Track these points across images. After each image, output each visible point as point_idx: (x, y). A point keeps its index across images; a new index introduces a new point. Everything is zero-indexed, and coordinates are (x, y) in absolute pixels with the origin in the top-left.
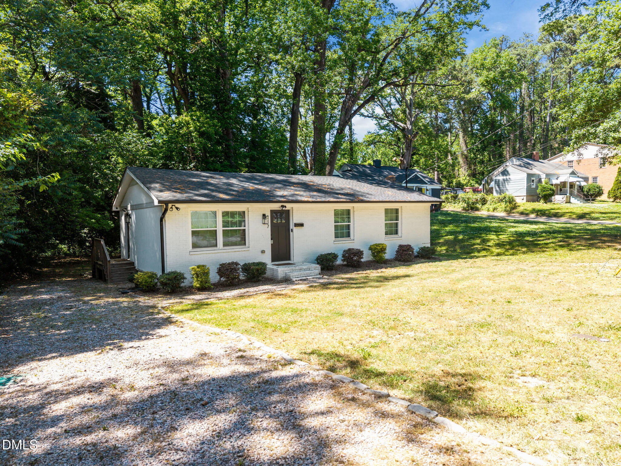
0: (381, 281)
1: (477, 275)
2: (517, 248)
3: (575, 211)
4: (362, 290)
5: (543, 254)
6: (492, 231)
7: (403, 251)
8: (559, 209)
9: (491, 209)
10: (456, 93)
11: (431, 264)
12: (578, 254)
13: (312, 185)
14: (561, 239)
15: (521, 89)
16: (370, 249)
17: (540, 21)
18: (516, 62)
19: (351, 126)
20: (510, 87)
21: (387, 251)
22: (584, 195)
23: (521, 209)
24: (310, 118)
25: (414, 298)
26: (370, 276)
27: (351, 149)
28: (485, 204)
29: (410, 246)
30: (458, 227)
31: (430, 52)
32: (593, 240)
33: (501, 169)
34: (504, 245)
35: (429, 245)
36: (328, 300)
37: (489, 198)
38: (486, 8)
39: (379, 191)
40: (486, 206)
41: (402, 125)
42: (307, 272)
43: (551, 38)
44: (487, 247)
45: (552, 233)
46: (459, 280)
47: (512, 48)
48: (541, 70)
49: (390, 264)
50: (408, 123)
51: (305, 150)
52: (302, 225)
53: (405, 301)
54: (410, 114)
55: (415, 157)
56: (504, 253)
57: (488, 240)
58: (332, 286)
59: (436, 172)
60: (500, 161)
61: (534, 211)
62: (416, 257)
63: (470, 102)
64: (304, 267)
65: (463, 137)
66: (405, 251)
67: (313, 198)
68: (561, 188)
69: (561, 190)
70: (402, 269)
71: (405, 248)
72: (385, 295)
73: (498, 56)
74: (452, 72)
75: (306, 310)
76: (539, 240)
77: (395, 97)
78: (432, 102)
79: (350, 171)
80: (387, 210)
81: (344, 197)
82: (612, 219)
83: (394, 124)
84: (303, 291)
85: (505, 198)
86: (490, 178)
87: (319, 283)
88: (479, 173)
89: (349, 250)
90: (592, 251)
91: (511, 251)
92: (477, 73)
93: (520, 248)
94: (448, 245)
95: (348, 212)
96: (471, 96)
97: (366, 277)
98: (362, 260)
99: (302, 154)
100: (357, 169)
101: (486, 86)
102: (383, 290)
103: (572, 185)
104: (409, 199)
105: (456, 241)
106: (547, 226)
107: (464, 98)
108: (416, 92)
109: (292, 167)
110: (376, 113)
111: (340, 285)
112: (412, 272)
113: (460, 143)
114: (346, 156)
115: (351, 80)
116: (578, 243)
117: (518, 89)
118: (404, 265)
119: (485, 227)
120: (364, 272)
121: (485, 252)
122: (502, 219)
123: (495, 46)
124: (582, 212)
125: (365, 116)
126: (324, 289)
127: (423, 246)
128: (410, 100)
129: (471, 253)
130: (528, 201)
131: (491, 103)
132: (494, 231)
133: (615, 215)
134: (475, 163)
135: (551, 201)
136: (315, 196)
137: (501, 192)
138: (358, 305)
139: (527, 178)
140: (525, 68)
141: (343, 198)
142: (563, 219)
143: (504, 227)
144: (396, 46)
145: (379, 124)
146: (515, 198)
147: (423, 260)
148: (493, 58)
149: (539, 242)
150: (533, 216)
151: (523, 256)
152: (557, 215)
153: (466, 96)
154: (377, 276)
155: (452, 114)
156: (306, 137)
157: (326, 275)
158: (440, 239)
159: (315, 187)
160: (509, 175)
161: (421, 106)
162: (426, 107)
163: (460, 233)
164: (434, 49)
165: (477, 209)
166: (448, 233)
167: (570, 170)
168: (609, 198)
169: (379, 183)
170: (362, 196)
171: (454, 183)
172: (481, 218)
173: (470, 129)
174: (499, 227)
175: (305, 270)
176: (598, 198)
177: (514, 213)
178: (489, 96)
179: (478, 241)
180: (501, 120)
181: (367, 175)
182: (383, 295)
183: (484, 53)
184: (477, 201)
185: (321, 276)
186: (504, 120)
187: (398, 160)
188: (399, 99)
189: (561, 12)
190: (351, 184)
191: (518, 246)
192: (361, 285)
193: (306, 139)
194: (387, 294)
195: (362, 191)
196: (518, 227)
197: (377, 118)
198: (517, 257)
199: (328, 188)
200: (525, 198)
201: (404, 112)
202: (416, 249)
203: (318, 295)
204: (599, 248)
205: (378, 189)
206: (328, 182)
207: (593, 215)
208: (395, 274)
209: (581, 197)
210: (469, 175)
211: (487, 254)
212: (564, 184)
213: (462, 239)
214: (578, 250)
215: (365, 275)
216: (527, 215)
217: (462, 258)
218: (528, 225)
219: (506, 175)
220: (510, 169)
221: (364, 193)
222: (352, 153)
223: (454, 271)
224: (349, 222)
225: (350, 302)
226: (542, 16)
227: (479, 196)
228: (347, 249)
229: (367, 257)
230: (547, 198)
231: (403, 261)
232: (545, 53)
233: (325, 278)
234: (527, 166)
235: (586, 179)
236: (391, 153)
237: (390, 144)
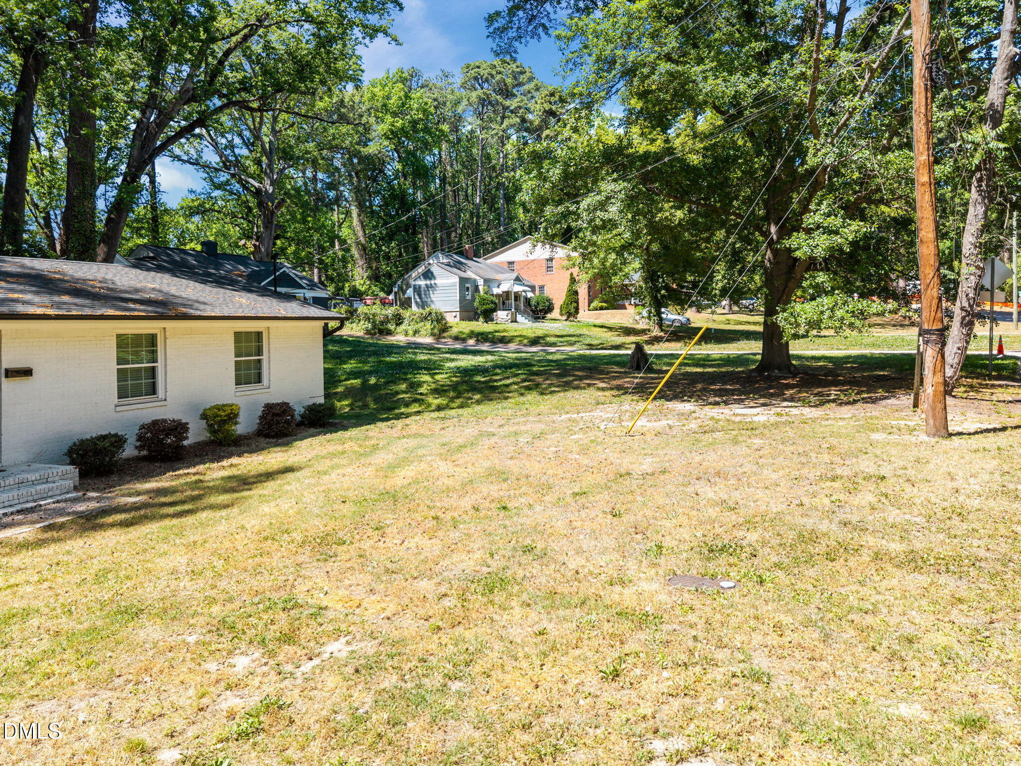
0: (232, 490)
1: (420, 452)
2: (466, 395)
3: (525, 334)
4: (189, 520)
5: (505, 404)
6: (421, 368)
7: (274, 415)
8: (505, 331)
9: (411, 332)
10: (347, 142)
11: (328, 436)
12: (555, 399)
13: (60, 280)
14: (524, 376)
15: (440, 150)
16: (204, 416)
17: (488, 37)
18: (432, 110)
19: (154, 176)
20: (427, 147)
21: (241, 419)
22: (532, 310)
23: (454, 331)
24: (60, 151)
25: (317, 526)
26: (207, 478)
27: (155, 219)
28: (401, 323)
29: (286, 404)
30: (365, 362)
31: (307, 61)
32: (565, 376)
33: (421, 269)
34: (445, 391)
35: (321, 400)
36: (95, 566)
37: (406, 314)
38: (398, 8)
39: (221, 296)
40: (403, 327)
41: (257, 185)
42: (39, 487)
43: (477, 85)
44: (419, 397)
45: (507, 366)
46: (392, 467)
47: (426, 89)
48: (466, 129)
49: (248, 445)
50: (267, 182)
51: (48, 214)
52: (27, 372)
53: (298, 536)
54: (270, 166)
55: (278, 242)
56: (447, 405)
57: (420, 384)
58: (110, 519)
59: (316, 271)
60: (416, 257)
61: (472, 334)
62: (300, 424)
63: (368, 160)
64: (32, 477)
65: (359, 215)
66: (278, 415)
67: (58, 308)
68: (504, 302)
69: (504, 303)
70: (274, 455)
71: (277, 410)
72: (248, 526)
73: (407, 97)
74: (339, 109)
75: (26, 614)
76: (496, 381)
77: (240, 135)
78: (308, 152)
79: (153, 258)
80: (238, 336)
81: (142, 307)
82: (572, 344)
83: (240, 181)
84: (25, 545)
85: (430, 313)
86: (405, 282)
87: (74, 513)
88: (384, 275)
89: (155, 423)
90: (570, 394)
91: (458, 402)
92: (377, 118)
93: (470, 395)
94: (352, 397)
95: (152, 340)
96: (371, 151)
97: (196, 482)
98: (185, 443)
99: (42, 221)
100: (168, 255)
101: (391, 139)
102: (241, 513)
103: (517, 297)
104: (283, 313)
105: (365, 389)
106: (496, 357)
107: (360, 152)
108: (280, 131)
109: (11, 244)
110: (204, 159)
111: (132, 514)
112: (296, 459)
113: (354, 224)
114: (143, 232)
115: (155, 80)
116: (548, 382)
117: (436, 151)
118: (277, 445)
119: (409, 362)
120: (192, 470)
121: (417, 405)
122: (429, 348)
123: (403, 81)
124: (533, 335)
125: (184, 161)
126: (85, 530)
127: (311, 402)
128: (270, 142)
129: (394, 409)
130: (462, 319)
131: (399, 167)
132: (425, 369)
133: (573, 339)
134: (378, 258)
135: (492, 320)
136: (65, 303)
137: (423, 305)
138: (182, 569)
139: (460, 284)
140: (444, 120)
141: (140, 310)
142: (512, 346)
143: (437, 361)
144: (246, 38)
145: (212, 180)
146: (445, 314)
147: (312, 430)
148: (400, 98)
149: (495, 384)
150: (471, 342)
151: (477, 408)
152: (504, 341)
153: (362, 149)
154: (223, 478)
155: (340, 177)
156: (50, 188)
157: (94, 490)
158: (337, 387)
159: (67, 285)
160: (435, 278)
161: (288, 156)
162: (299, 158)
163: (370, 373)
164: (314, 58)
165: (389, 333)
166: (349, 374)
167: (514, 275)
168: (562, 315)
169: (221, 282)
170: (185, 306)
171: (346, 290)
172: (399, 347)
173: (368, 204)
174: (430, 360)
175: (33, 483)
176: (549, 316)
177: (444, 338)
178: (396, 155)
179: (403, 387)
180: (414, 194)
181: (192, 268)
182: (243, 527)
183: (387, 89)
184: (387, 320)
185: (80, 494)
186: (419, 196)
187: (250, 245)
188: (248, 140)
189: (514, 30)
190: (158, 280)
191: (468, 391)
192: (186, 507)
193: (50, 193)
194: (252, 522)
195: (184, 295)
196: (457, 360)
197: (206, 166)
198: (469, 410)
199: (100, 288)
200: (458, 314)
201: (258, 162)
202: (299, 410)
203: (69, 553)
204: (577, 388)
205: (217, 293)
206: (100, 276)
207: (548, 339)
208: (262, 469)
209: (528, 314)
210: (369, 278)
211: (420, 409)
212: (507, 294)
213: (375, 384)
214: (552, 392)
215: (194, 478)
216: (464, 340)
217: (383, 420)
218: (470, 357)
219: (430, 279)
220: (435, 269)
221: (189, 300)
222: (157, 226)
223: (375, 448)
224: (155, 360)
225: (161, 562)
226: (491, 30)
227: (390, 311)
228: (148, 420)
229: (196, 433)
230: (488, 315)
231: (273, 437)
232: (471, 104)
233: (90, 499)
234: (458, 265)
235: (533, 288)
236: (234, 232)
237: (234, 216)
